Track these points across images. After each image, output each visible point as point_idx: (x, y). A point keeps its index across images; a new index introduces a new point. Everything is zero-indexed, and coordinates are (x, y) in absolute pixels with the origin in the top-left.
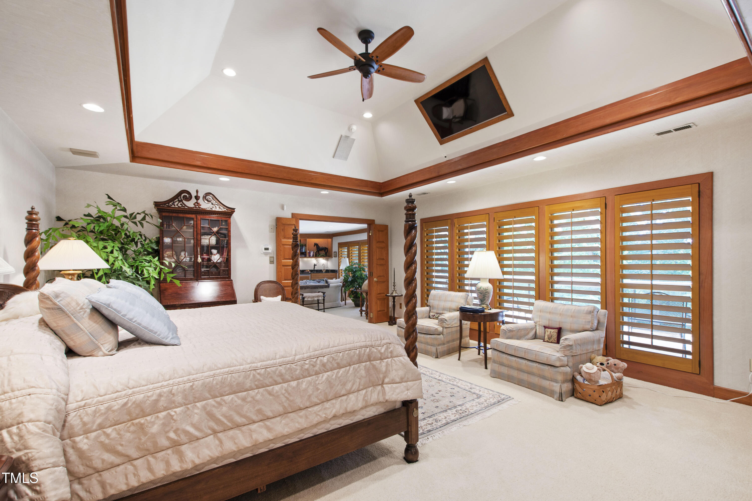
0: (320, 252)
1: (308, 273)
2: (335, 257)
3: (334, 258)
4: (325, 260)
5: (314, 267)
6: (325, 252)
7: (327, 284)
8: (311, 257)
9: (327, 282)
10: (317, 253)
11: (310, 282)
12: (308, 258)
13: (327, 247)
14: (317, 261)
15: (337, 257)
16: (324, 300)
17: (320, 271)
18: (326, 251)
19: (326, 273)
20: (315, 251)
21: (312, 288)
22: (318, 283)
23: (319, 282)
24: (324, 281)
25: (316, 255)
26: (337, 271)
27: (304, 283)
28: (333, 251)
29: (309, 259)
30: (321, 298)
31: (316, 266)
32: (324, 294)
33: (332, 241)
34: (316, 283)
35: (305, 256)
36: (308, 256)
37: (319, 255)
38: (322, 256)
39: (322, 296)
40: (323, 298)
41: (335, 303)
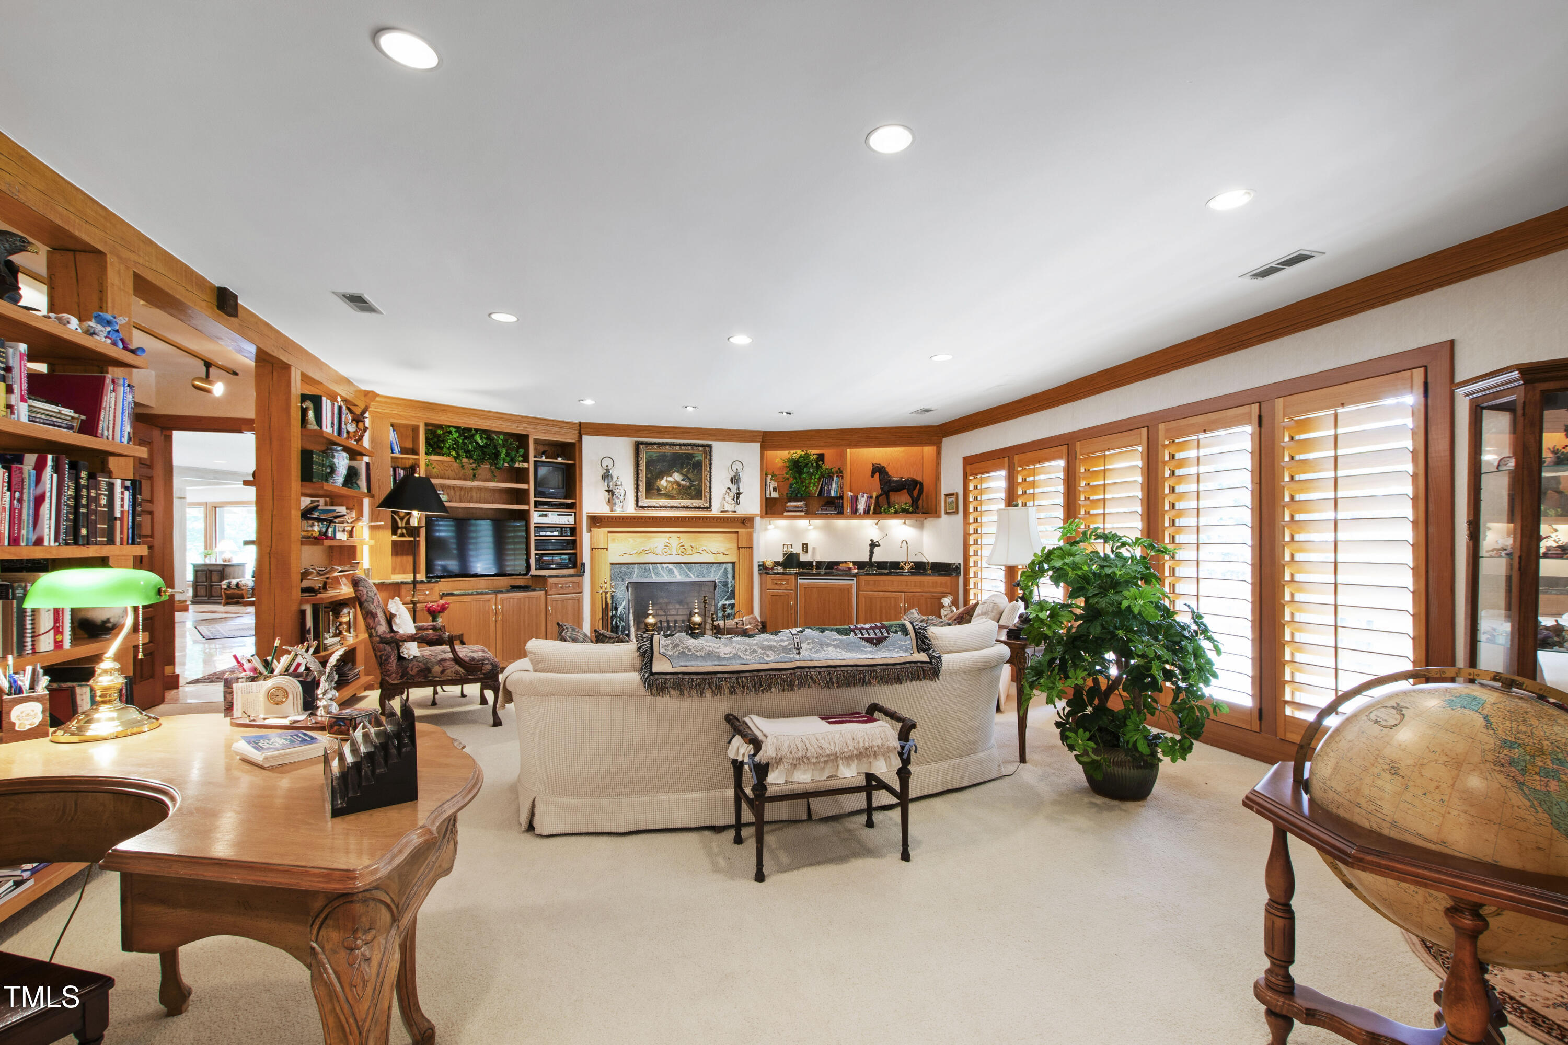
0: (894, 497)
1: (847, 573)
2: (952, 512)
3: (944, 516)
4: (912, 526)
5: (872, 553)
6: (911, 495)
7: (923, 657)
8: (861, 517)
9: (923, 643)
10: (883, 499)
11: (823, 645)
12: (848, 518)
13: (919, 479)
14: (881, 529)
15: (957, 512)
16: (904, 774)
17: (894, 567)
18: (916, 493)
19: (913, 574)
20: (875, 495)
21: (829, 684)
22: (868, 647)
23: (876, 642)
24: (905, 631)
25: (878, 509)
26: (957, 569)
27: (784, 649)
28: (943, 492)
29: (855, 523)
30: (886, 769)
31: (876, 549)
32: (904, 736)
33: (939, 453)
34: (858, 649)
35: (840, 512)
36: (848, 510)
37: (890, 507)
38: (903, 512)
39: (890, 750)
40: (898, 763)
41: (967, 759)
